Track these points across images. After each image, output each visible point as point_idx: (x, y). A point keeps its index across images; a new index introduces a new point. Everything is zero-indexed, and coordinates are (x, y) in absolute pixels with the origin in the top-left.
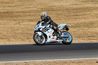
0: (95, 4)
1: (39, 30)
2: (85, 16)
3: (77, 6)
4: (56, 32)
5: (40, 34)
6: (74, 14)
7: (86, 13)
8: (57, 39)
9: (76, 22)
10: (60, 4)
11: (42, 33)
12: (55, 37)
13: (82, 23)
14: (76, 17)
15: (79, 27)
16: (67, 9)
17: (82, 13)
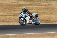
0: (25, 2)
1: (22, 17)
2: (20, 9)
3: (15, 3)
4: (31, 18)
5: (22, 19)
6: (13, 8)
7: (20, 7)
8: (32, 22)
9: (14, 13)
10: (5, 2)
11: (24, 18)
12: (31, 21)
13: (18, 13)
14: (15, 10)
15: (16, 15)
16: (9, 5)
17: (18, 7)
